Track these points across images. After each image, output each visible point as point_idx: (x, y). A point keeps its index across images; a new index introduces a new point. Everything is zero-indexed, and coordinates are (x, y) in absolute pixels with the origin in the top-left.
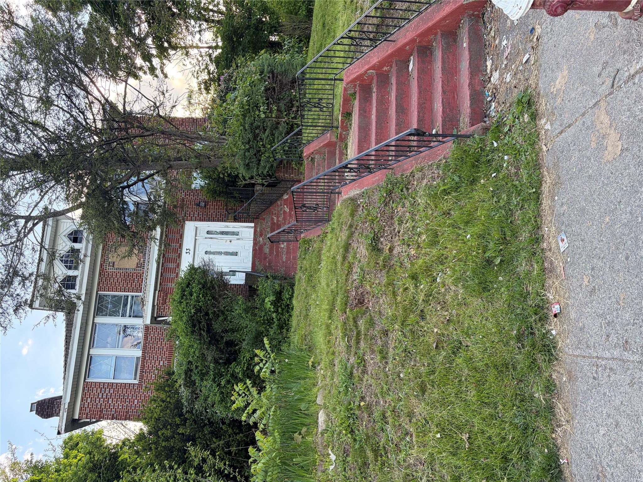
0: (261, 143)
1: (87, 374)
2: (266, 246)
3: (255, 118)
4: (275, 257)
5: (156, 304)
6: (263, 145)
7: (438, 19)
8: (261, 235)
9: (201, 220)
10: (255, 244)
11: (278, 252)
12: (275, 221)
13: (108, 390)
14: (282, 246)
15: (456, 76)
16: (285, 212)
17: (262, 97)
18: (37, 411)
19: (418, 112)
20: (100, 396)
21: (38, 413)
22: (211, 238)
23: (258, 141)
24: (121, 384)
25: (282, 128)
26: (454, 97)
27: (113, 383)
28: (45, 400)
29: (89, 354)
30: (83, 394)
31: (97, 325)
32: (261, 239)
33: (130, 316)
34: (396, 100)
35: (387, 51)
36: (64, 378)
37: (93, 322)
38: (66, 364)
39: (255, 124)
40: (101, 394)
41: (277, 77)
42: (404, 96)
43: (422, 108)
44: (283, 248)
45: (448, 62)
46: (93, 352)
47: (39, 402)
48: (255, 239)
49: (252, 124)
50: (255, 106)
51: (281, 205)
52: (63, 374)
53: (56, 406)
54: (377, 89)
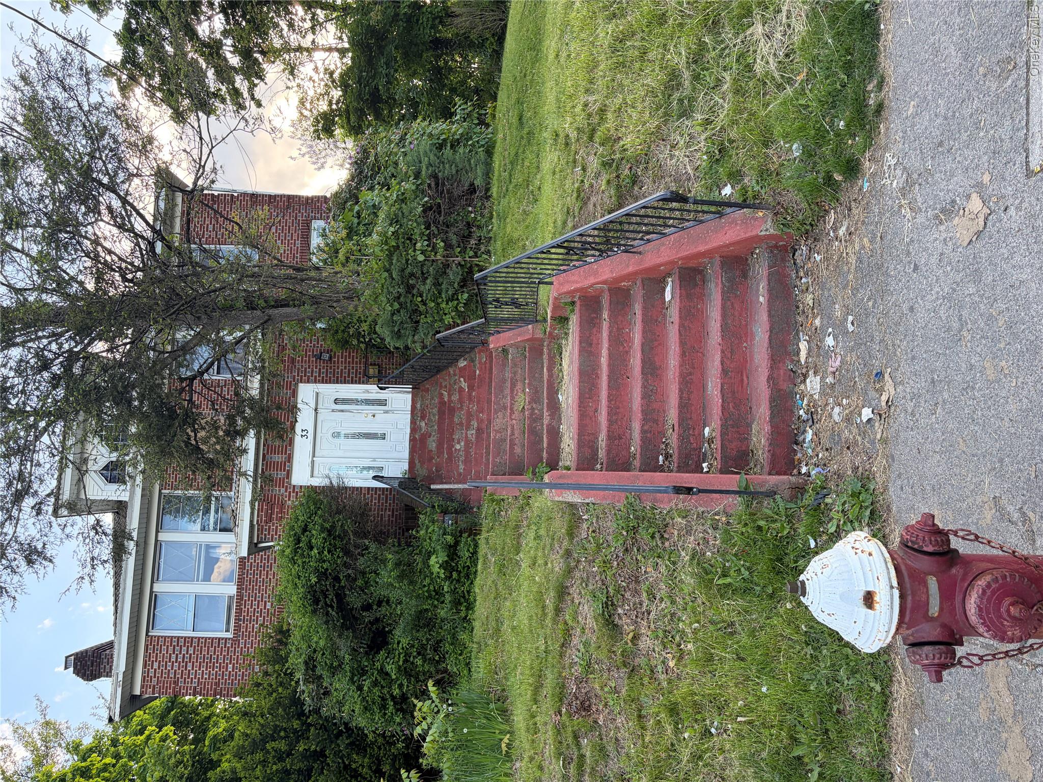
0: (419, 299)
1: (151, 623)
2: (432, 439)
3: (407, 260)
4: (447, 463)
5: (255, 523)
6: (422, 301)
7: (715, 245)
8: (423, 418)
9: (323, 381)
10: (414, 429)
11: (450, 453)
12: (446, 399)
13: (184, 649)
14: (458, 447)
15: (746, 341)
16: (461, 390)
17: (418, 224)
18: (75, 668)
19: (681, 390)
20: (173, 659)
21: (77, 672)
22: (342, 411)
23: (413, 295)
24: (206, 638)
25: (454, 275)
26: (742, 380)
27: (192, 638)
28: (86, 651)
29: (151, 592)
30: (145, 656)
31: (163, 544)
32: (423, 424)
33: (215, 529)
34: (643, 351)
35: (628, 266)
36: (115, 624)
37: (156, 540)
38: (116, 601)
39: (409, 270)
40: (174, 656)
41: (443, 184)
42: (656, 343)
43: (687, 382)
44: (459, 450)
45: (733, 315)
46: (157, 587)
47: (77, 654)
48: (413, 422)
49: (403, 270)
50: (408, 239)
51: (455, 375)
52: (113, 618)
53: (105, 660)
54: (610, 317)
